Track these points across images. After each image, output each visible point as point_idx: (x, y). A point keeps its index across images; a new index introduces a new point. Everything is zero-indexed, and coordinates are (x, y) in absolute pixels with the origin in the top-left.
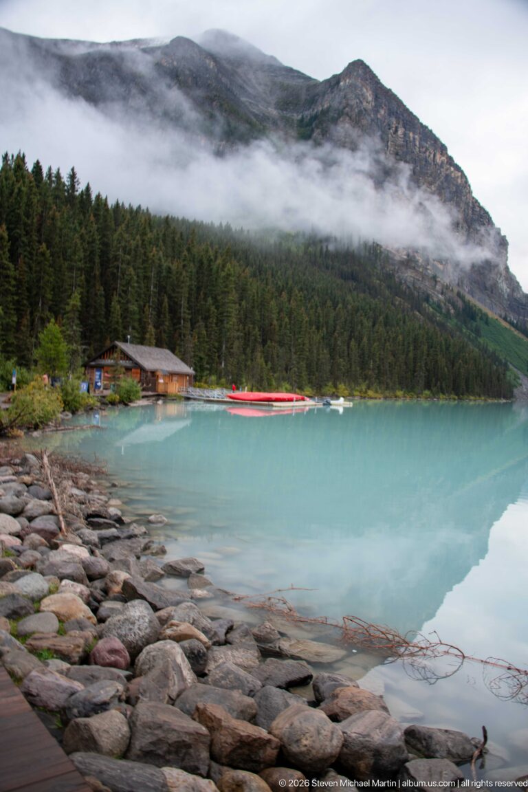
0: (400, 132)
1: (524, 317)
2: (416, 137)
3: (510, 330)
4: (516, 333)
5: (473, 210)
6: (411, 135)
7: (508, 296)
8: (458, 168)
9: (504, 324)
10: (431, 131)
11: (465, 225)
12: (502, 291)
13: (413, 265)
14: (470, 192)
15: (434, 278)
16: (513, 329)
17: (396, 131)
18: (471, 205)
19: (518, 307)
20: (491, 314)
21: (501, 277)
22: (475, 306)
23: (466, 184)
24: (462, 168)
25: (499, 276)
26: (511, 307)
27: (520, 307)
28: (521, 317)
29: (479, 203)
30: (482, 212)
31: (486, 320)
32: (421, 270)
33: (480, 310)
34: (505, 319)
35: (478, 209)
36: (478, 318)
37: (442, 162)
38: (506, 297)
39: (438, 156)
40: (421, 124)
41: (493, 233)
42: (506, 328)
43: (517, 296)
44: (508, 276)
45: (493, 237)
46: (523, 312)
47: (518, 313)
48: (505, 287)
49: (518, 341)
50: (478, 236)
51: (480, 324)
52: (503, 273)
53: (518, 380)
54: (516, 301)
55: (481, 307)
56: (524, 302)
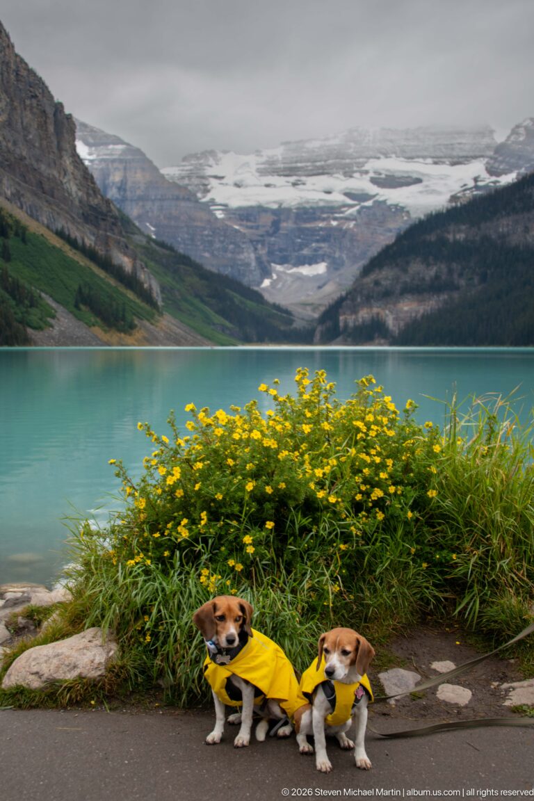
1: (106, 231)
3: (60, 250)
4: (71, 253)
5: (17, 74)
7: (80, 202)
9: (55, 241)
12: (70, 194)
14: (10, 46)
18: (13, 66)
19: (97, 217)
20: (33, 227)
21: (65, 174)
22: (11, 216)
25: (63, 173)
26: (86, 218)
27: (100, 217)
28: (101, 232)
29: (26, 64)
30: (32, 79)
31: (22, 233)
33: (17, 222)
34: (60, 234)
35: (24, 73)
36: (11, 234)
38: (77, 203)
41: (50, 111)
42: (54, 247)
43: (94, 201)
44: (78, 174)
45: (51, 116)
46: (102, 223)
47: (97, 226)
48: (74, 189)
49: (69, 265)
50: (28, 113)
51: (12, 242)
52: (70, 168)
53: (49, 319)
54: (91, 206)
55: (21, 216)
56: (104, 209)
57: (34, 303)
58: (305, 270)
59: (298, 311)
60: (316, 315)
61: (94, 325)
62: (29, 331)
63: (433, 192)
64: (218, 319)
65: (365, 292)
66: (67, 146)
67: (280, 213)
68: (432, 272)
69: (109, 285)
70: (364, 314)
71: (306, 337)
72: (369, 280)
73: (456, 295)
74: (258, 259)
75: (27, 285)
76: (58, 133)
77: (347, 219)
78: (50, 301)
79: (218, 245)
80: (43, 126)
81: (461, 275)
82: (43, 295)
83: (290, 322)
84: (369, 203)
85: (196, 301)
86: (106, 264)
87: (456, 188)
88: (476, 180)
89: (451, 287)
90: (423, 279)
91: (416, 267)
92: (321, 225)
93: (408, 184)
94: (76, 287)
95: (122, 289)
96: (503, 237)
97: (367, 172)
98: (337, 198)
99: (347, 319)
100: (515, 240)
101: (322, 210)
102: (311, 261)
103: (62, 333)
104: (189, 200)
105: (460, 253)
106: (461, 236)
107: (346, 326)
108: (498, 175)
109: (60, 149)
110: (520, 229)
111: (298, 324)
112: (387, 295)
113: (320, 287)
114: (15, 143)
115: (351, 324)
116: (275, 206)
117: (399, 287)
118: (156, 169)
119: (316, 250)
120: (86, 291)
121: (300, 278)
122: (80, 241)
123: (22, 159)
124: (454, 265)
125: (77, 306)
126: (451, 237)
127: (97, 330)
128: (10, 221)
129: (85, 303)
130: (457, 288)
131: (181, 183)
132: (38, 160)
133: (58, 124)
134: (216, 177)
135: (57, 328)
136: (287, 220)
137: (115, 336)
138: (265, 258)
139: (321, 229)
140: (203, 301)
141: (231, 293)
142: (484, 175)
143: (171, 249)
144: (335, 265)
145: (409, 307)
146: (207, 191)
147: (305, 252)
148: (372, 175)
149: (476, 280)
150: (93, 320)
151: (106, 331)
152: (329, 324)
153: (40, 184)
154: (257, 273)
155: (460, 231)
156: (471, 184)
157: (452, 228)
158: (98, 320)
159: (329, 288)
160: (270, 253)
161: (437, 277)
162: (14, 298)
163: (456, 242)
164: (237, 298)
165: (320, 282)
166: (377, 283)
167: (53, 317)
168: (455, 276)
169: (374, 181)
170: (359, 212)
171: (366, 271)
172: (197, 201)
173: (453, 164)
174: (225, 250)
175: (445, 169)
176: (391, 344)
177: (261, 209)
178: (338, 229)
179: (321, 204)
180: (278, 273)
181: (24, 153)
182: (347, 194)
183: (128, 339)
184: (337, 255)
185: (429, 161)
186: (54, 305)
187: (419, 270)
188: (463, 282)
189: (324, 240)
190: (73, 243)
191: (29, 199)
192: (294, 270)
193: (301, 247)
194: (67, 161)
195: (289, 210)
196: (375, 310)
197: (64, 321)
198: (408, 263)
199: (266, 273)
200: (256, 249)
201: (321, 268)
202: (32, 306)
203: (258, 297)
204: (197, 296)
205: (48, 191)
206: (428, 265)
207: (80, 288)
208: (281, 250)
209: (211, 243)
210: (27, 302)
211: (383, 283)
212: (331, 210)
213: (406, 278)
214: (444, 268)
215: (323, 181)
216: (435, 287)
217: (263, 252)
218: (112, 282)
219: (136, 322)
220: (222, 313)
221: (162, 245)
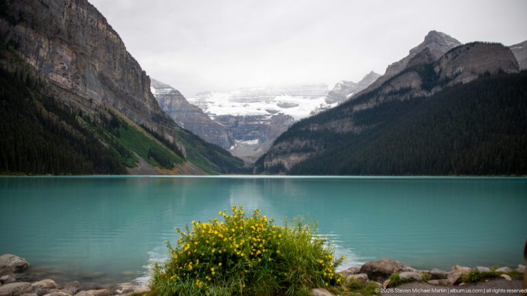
0: (74, 7)
1: (162, 125)
2: (85, 11)
3: (142, 133)
4: (146, 134)
5: (127, 59)
6: (81, 10)
7: (152, 112)
8: (115, 33)
9: (140, 129)
10: (96, 9)
11: (120, 68)
12: (147, 109)
13: (75, 91)
14: (125, 48)
15: (91, 101)
16: (145, 132)
17: (70, 7)
18: (125, 56)
19: (158, 119)
20: (130, 123)
22: (121, 118)
23: (121, 43)
24: (118, 33)
25: (144, 100)
26: (154, 120)
27: (160, 119)
28: (160, 125)
29: (131, 55)
30: (132, 61)
31: (125, 126)
32: (81, 95)
33: (123, 121)
34: (142, 126)
35: (130, 59)
36: (121, 126)
37: (103, 29)
39: (100, 25)
40: (89, 4)
41: (140, 74)
42: (139, 132)
43: (157, 112)
44: (151, 101)
45: (140, 76)
46: (161, 122)
47: (158, 123)
48: (149, 107)
49: (146, 139)
50: (130, 75)
51: (121, 129)
52: (148, 98)
53: (136, 163)
54: (156, 115)
55: (126, 118)
56: (162, 116)
57: (130, 156)
58: (249, 142)
59: (246, 160)
60: (254, 162)
61: (155, 166)
62: (127, 168)
63: (303, 110)
64: (211, 163)
65: (275, 152)
66: (147, 89)
67: (238, 118)
68: (304, 143)
69: (163, 148)
70: (275, 161)
71: (249, 172)
72: (277, 146)
73: (314, 153)
74: (229, 137)
75: (127, 148)
76: (143, 84)
77: (267, 121)
78: (137, 155)
79: (211, 131)
80: (136, 80)
81: (316, 145)
82: (134, 152)
83: (243, 165)
84: (277, 114)
85: (201, 156)
86: (162, 139)
87: (313, 109)
88: (321, 105)
89: (312, 150)
90: (300, 147)
91: (297, 141)
92: (256, 123)
93: (293, 107)
94: (148, 149)
95: (169, 150)
96: (333, 129)
97: (275, 101)
98: (263, 112)
99: (267, 163)
100: (338, 130)
101: (256, 117)
102: (252, 138)
103: (142, 169)
104: (199, 112)
105: (315, 135)
106: (315, 129)
107: (267, 166)
108: (331, 103)
109: (143, 90)
110: (340, 126)
111: (246, 166)
112: (284, 153)
113: (256, 150)
114: (124, 88)
115: (269, 166)
116: (236, 115)
117: (289, 150)
118: (184, 99)
119: (254, 134)
120: (152, 151)
121: (247, 146)
122: (150, 129)
123: (127, 94)
124: (313, 141)
125: (148, 158)
126: (311, 129)
127: (157, 168)
128: (120, 121)
129: (152, 156)
130: (314, 150)
131: (196, 105)
132: (134, 95)
133: (142, 79)
134: (210, 102)
135: (139, 167)
136: (241, 121)
137: (165, 171)
138: (231, 137)
139: (256, 125)
140: (205, 156)
141: (216, 152)
142: (325, 103)
143: (191, 133)
144: (262, 140)
145: (294, 159)
146: (206, 108)
147: (249, 134)
148: (277, 102)
149: (322, 147)
150: (155, 163)
151: (161, 169)
152: (259, 166)
153: (134, 105)
154: (228, 143)
155: (315, 126)
156: (319, 107)
157: (311, 125)
158: (158, 163)
159: (259, 150)
160: (234, 135)
161: (306, 146)
162: (121, 154)
163: (313, 131)
164: (219, 154)
165: (256, 148)
166: (280, 148)
167: (138, 162)
168: (314, 146)
169: (278, 105)
170: (272, 118)
171: (276, 143)
172: (202, 112)
173: (312, 99)
174: (214, 134)
175: (308, 100)
176: (287, 174)
177: (230, 116)
178: (263, 125)
179: (256, 114)
180: (237, 143)
181: (128, 92)
182: (268, 111)
183: (170, 172)
184: (263, 136)
185: (302, 97)
186: (138, 157)
187: (299, 143)
188: (317, 148)
189: (258, 129)
190: (147, 130)
191: (129, 111)
192: (244, 142)
193: (247, 133)
194: (146, 95)
195: (242, 117)
196: (279, 160)
197: (143, 164)
198: (293, 140)
199: (232, 143)
200: (228, 133)
201: (256, 142)
202: (128, 157)
203: (228, 154)
204: (202, 153)
205: (138, 108)
206: (302, 141)
207: (150, 151)
208: (238, 134)
209: (208, 130)
210: (126, 156)
211: (283, 148)
212: (260, 117)
213: (292, 146)
214: (309, 142)
215: (257, 105)
216: (305, 150)
217: (231, 134)
218: (164, 147)
219: (175, 164)
220: (213, 161)
221: (187, 131)
